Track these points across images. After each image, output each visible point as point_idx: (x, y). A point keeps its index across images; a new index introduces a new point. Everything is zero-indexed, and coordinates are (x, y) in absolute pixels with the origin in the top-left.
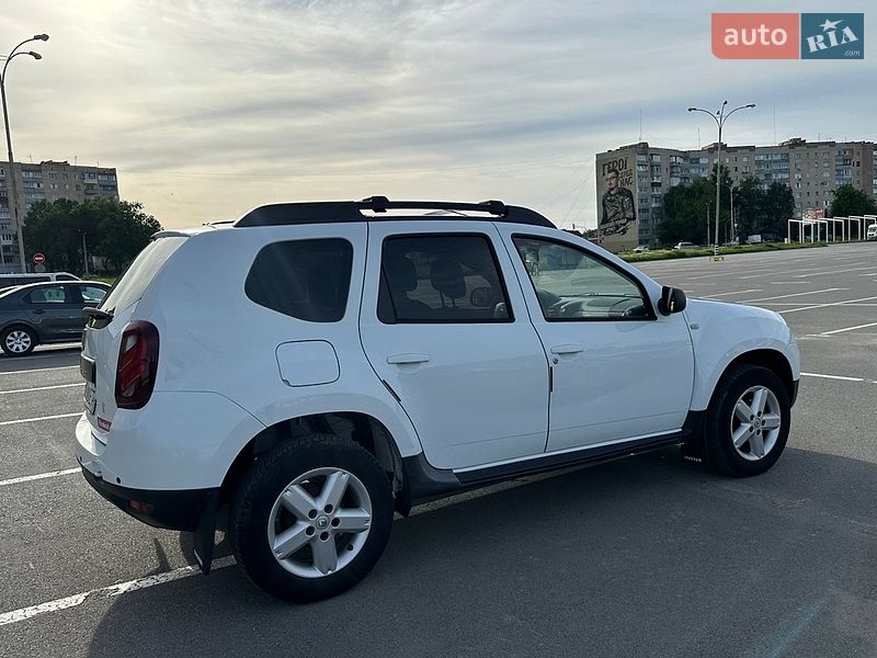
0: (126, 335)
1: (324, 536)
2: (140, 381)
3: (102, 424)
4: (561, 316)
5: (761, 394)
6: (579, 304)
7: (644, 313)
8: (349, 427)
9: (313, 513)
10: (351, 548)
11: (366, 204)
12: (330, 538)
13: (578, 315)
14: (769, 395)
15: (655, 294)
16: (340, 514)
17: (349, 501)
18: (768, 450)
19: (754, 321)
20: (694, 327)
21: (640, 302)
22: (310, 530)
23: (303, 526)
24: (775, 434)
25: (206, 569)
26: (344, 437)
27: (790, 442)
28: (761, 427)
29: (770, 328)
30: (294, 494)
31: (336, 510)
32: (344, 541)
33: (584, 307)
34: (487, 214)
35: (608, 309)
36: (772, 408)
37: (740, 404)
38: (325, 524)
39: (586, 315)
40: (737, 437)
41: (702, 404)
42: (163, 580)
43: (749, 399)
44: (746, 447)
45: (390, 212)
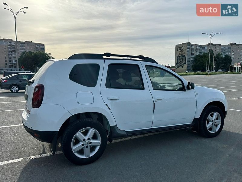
0: (36, 88)
1: (87, 147)
2: (39, 100)
3: (28, 112)
4: (159, 89)
5: (216, 114)
6: (165, 86)
7: (183, 89)
8: (97, 116)
9: (84, 140)
10: (94, 151)
11: (104, 55)
12: (89, 147)
13: (164, 89)
14: (218, 114)
15: (186, 84)
16: (92, 141)
17: (95, 137)
18: (217, 130)
19: (215, 93)
20: (197, 94)
21: (182, 86)
22: (83, 145)
23: (81, 143)
24: (219, 126)
25: (54, 154)
26: (95, 119)
27: (224, 129)
28: (215, 124)
29: (220, 96)
30: (79, 134)
31: (91, 140)
32: (93, 148)
33: (166, 87)
34: (139, 59)
35: (172, 87)
36: (219, 119)
37: (209, 117)
38: (87, 143)
39: (166, 89)
40: (208, 126)
41: (198, 116)
42: (43, 156)
43: (212, 115)
44: (211, 129)
45: (111, 57)
